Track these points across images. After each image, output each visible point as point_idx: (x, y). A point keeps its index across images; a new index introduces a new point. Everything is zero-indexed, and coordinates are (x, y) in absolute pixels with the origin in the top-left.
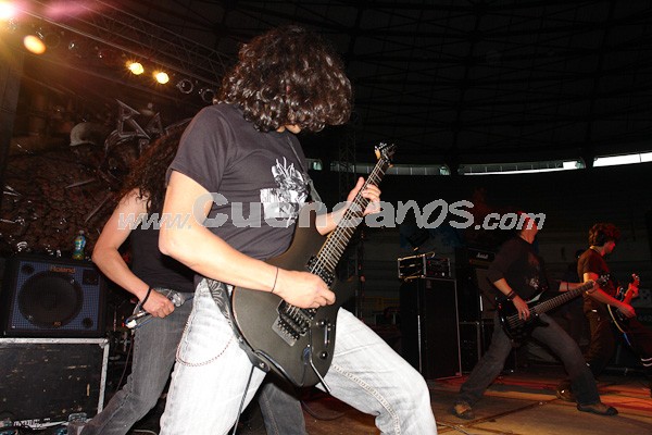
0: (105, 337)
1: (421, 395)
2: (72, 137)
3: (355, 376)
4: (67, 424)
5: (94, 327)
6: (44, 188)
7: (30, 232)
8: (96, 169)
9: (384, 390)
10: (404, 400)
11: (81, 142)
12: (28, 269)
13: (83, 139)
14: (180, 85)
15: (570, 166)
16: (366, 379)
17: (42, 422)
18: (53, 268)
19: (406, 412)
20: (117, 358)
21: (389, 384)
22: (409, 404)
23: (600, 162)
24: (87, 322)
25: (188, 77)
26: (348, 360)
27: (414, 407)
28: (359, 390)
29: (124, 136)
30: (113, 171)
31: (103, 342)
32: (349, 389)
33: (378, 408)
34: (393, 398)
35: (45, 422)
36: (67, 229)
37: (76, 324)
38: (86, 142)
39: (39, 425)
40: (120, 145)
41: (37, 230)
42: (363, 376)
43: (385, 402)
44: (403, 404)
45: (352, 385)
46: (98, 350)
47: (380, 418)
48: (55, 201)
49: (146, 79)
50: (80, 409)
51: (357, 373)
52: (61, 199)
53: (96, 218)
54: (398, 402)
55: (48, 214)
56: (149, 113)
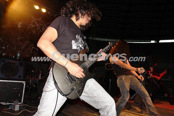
0: (24, 81)
1: (113, 105)
2: (18, 25)
3: (94, 98)
4: (13, 104)
5: (22, 78)
6: (10, 39)
7: (6, 51)
8: (25, 34)
9: (103, 103)
10: (108, 106)
11: (21, 27)
12: (4, 61)
13: (21, 26)
14: (49, 13)
15: (153, 42)
16: (98, 99)
17: (6, 103)
18: (11, 61)
19: (108, 109)
20: (28, 86)
21: (104, 101)
22: (110, 107)
23: (161, 41)
24: (20, 77)
25: (51, 11)
26: (93, 93)
27: (111, 108)
28: (95, 102)
29: (33, 26)
30: (29, 35)
31: (24, 82)
32: (93, 101)
33: (100, 107)
34: (105, 105)
35: (7, 103)
36: (17, 50)
37: (17, 77)
38: (22, 27)
39: (5, 104)
40: (32, 28)
41: (8, 50)
42: (97, 98)
43: (103, 106)
44: (108, 107)
45: (93, 100)
46: (22, 84)
47: (101, 110)
48: (13, 43)
49: (39, 11)
50: (17, 100)
51: (95, 97)
52: (15, 42)
53: (24, 48)
54: (106, 106)
55: (11, 46)
56: (40, 20)
